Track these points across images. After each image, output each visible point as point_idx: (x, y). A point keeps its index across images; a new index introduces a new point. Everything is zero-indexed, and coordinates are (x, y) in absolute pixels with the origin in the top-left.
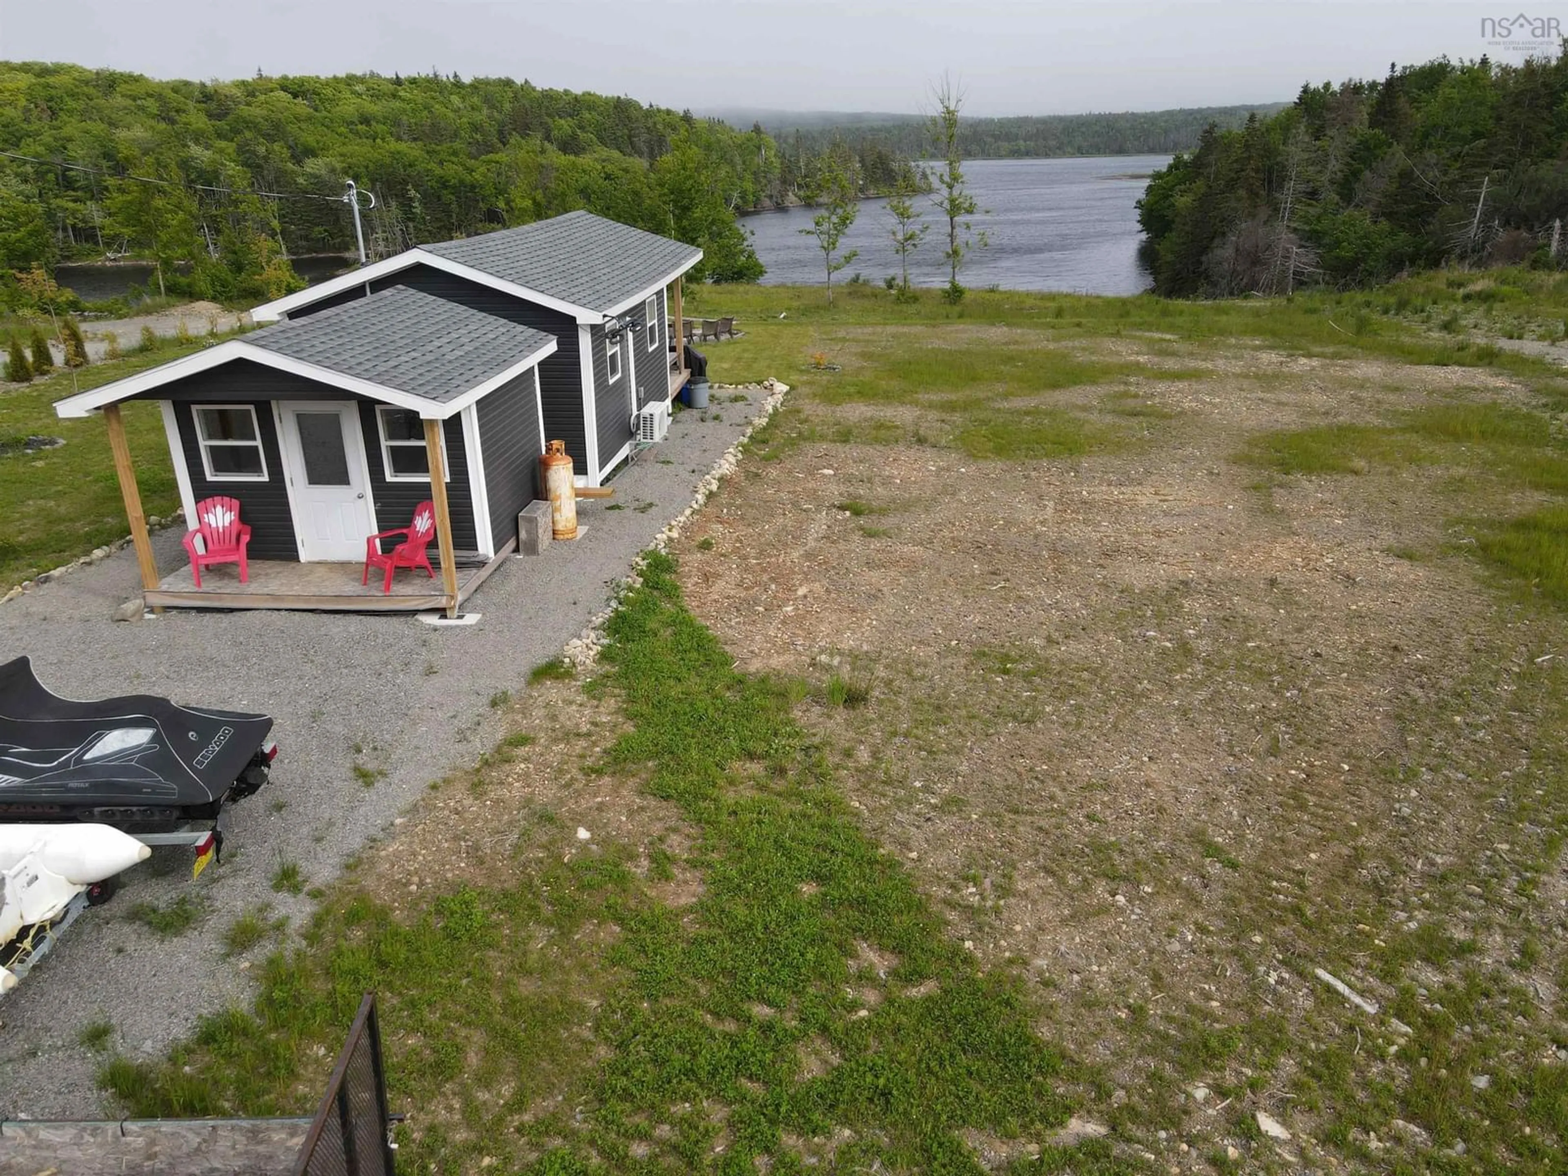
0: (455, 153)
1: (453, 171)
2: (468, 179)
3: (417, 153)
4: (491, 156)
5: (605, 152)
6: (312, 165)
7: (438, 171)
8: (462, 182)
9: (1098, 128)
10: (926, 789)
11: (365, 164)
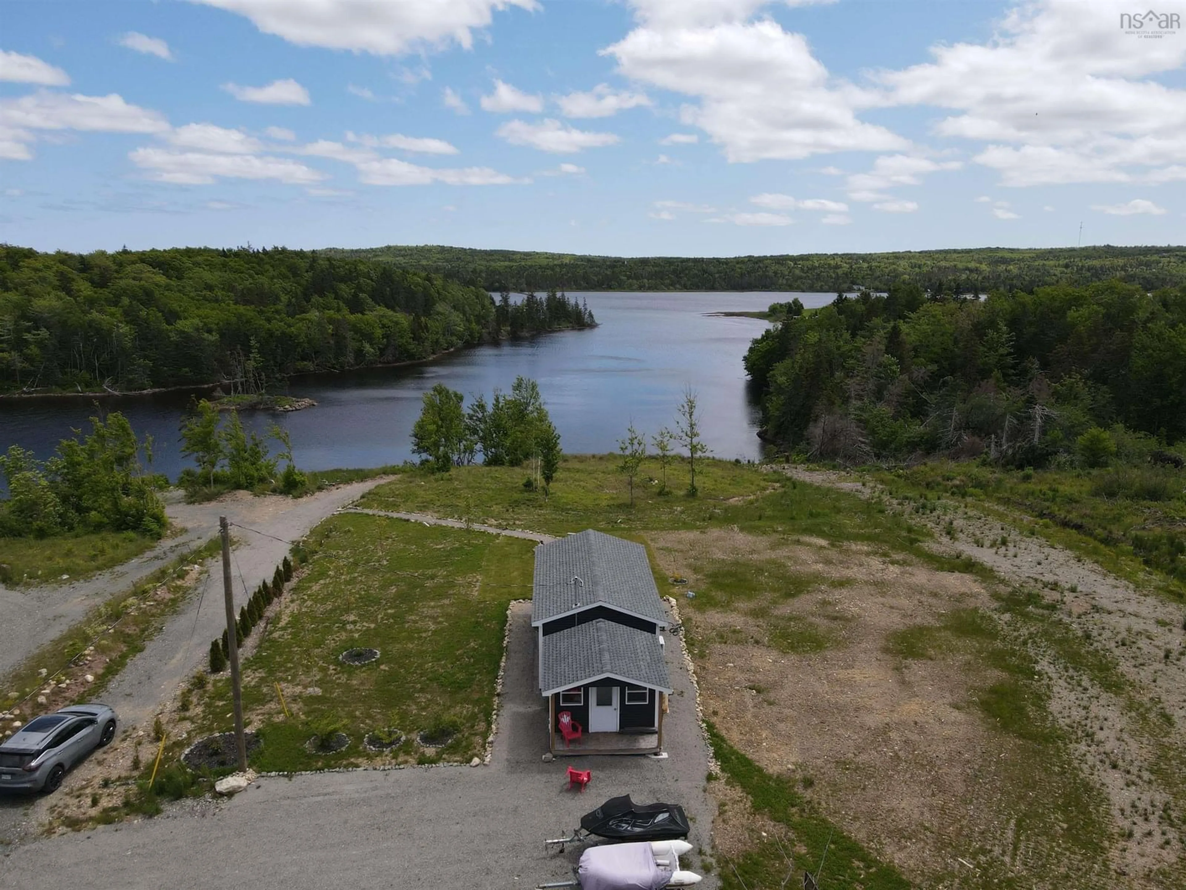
0: (277, 312)
1: (277, 326)
2: (288, 330)
3: (252, 314)
4: (303, 315)
5: (382, 310)
6: (181, 324)
7: (268, 326)
8: (283, 333)
9: (696, 272)
10: (846, 814)
11: (216, 322)
